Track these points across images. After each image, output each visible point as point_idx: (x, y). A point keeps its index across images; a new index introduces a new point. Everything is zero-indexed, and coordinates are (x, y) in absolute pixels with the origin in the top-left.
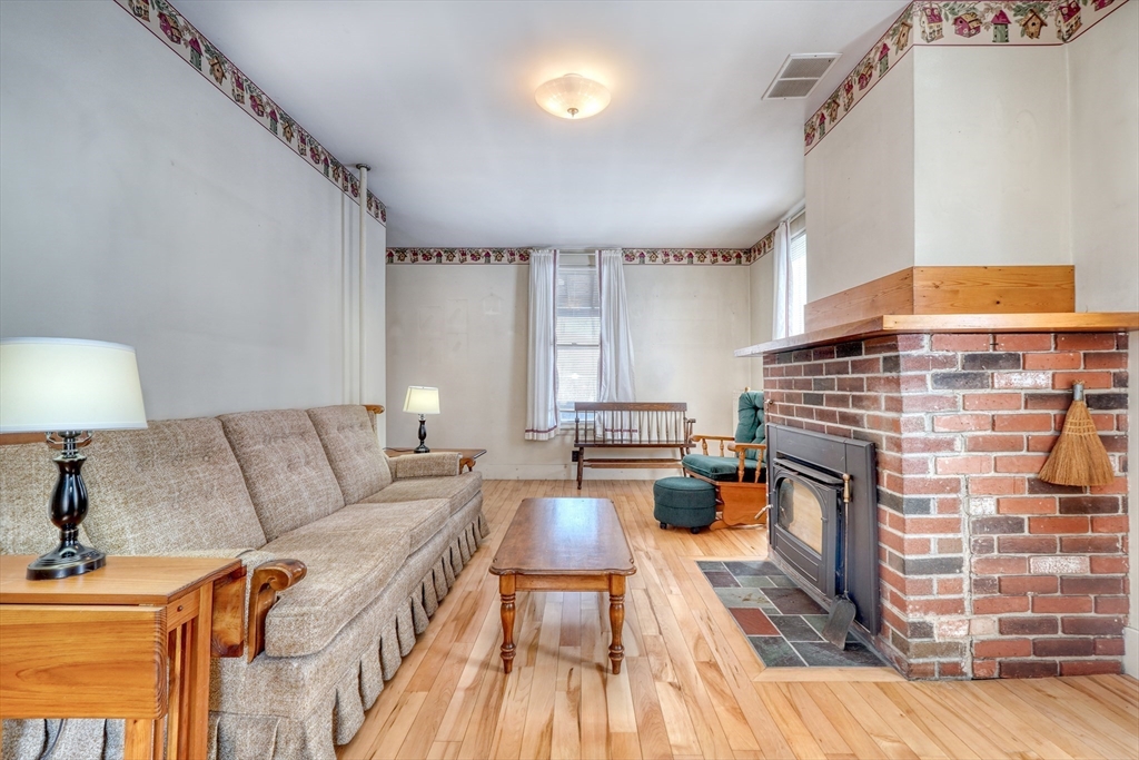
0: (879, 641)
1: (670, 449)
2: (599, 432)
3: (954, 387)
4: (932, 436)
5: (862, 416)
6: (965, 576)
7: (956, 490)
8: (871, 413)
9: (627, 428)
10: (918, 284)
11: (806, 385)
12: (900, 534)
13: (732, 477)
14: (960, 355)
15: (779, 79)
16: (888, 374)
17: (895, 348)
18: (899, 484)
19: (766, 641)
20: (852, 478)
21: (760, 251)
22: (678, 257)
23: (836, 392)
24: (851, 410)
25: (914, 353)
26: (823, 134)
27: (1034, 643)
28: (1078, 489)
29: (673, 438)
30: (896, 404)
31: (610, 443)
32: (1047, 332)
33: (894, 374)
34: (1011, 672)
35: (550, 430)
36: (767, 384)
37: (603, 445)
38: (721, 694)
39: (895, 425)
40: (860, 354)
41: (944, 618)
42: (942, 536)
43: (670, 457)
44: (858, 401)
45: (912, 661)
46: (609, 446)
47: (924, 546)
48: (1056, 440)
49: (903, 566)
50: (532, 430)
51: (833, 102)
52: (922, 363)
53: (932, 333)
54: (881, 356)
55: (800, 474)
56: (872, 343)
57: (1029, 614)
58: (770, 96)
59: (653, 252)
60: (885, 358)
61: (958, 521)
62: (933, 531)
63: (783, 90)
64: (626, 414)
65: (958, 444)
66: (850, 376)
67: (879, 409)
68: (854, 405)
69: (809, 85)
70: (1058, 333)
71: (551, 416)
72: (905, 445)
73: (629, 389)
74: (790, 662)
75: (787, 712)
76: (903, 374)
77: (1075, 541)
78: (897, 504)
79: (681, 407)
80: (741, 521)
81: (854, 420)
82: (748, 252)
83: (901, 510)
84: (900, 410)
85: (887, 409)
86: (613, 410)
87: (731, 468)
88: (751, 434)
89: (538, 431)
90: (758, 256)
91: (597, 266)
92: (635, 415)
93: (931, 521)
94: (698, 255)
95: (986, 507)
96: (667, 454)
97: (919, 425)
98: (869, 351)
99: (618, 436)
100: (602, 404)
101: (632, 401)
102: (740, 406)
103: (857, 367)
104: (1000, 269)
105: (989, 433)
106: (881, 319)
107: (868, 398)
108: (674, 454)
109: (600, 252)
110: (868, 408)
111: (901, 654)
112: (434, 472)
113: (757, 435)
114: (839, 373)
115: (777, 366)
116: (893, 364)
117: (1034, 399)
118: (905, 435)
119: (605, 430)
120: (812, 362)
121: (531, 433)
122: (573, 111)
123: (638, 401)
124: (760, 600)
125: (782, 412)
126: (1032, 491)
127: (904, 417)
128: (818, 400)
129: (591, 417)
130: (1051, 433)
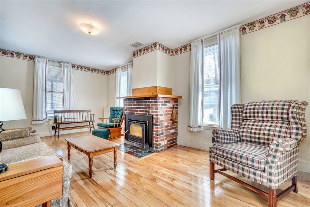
0: (152, 149)
1: (86, 123)
2: (63, 119)
3: (163, 106)
4: (161, 114)
5: (150, 111)
6: (164, 135)
7: (163, 122)
8: (152, 110)
9: (73, 117)
10: (158, 89)
11: (137, 105)
12: (157, 130)
13: (112, 127)
14: (164, 101)
15: (134, 44)
16: (155, 104)
17: (157, 99)
18: (157, 122)
19: (136, 155)
20: (148, 122)
21: (110, 73)
22: (89, 70)
23: (144, 107)
24: (147, 110)
25: (159, 100)
26: (138, 56)
27: (170, 143)
28: (174, 120)
29: (87, 120)
30: (157, 109)
31: (67, 122)
32: (171, 98)
33: (156, 104)
34: (168, 148)
35: (44, 120)
36: (124, 105)
37: (65, 123)
38: (136, 164)
39: (157, 112)
40: (150, 100)
41: (162, 142)
42: (162, 129)
43: (86, 125)
44: (149, 108)
45: (159, 150)
46: (67, 123)
47: (160, 131)
48: (172, 113)
49: (158, 135)
50: (36, 120)
51: (140, 50)
52: (160, 102)
53: (161, 97)
54: (154, 101)
55: (136, 123)
56: (152, 98)
57: (170, 139)
58: (131, 46)
59: (81, 67)
60: (155, 101)
61: (163, 126)
62: (161, 128)
63: (133, 46)
64: (72, 113)
65: (163, 115)
66: (147, 104)
67: (153, 109)
68: (148, 109)
69: (138, 46)
70: (172, 98)
71: (44, 115)
72: (158, 115)
73: (74, 106)
74: (142, 156)
75: (147, 162)
76: (158, 104)
77: (174, 127)
78: (157, 125)
79: (90, 111)
80: (114, 137)
81: (148, 112)
82: (107, 72)
83: (157, 126)
84: (157, 110)
85: (155, 109)
86: (68, 112)
87: (112, 125)
88: (113, 117)
89: (38, 121)
90: (110, 74)
91: (63, 67)
92: (75, 114)
93: (160, 127)
94: (94, 70)
95: (166, 124)
96: (85, 124)
97: (160, 112)
98: (151, 100)
99: (70, 120)
100: (64, 111)
101: (74, 110)
102: (110, 110)
103: (148, 102)
104: (166, 88)
105: (166, 113)
106: (157, 95)
107: (151, 108)
108: (87, 124)
109: (64, 63)
110: (151, 109)
111: (157, 149)
112: (17, 137)
113: (115, 117)
114: (145, 103)
115: (128, 101)
116: (156, 102)
117: (171, 108)
118: (158, 113)
119: (65, 119)
120: (138, 101)
121: (35, 122)
122: (90, 33)
123: (76, 110)
124: (129, 150)
125: (129, 111)
126: (170, 121)
127: (158, 111)
128: (140, 108)
129: (60, 115)
130: (172, 112)
